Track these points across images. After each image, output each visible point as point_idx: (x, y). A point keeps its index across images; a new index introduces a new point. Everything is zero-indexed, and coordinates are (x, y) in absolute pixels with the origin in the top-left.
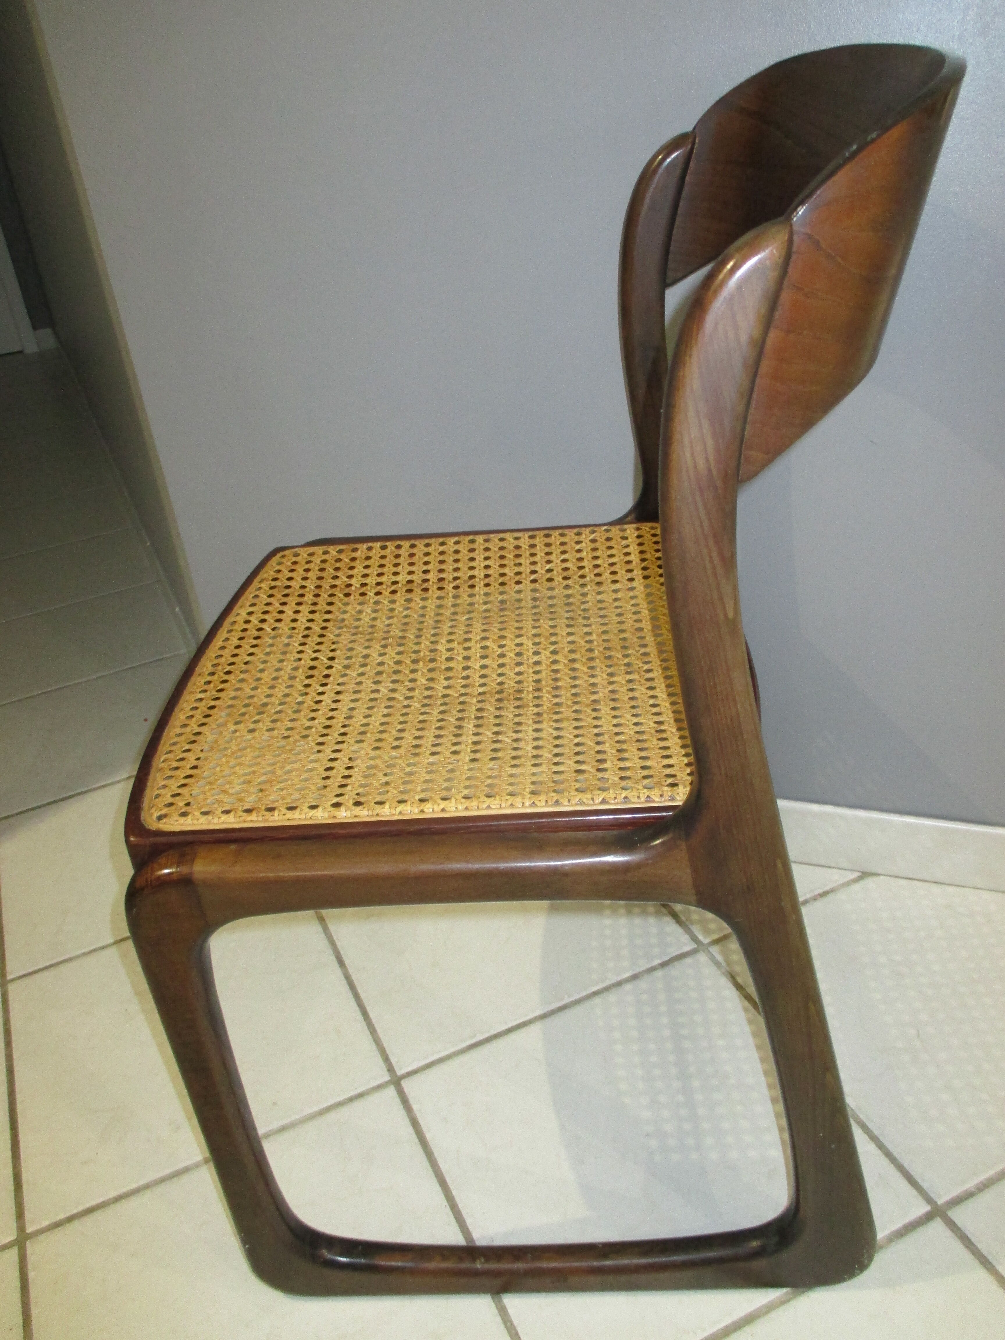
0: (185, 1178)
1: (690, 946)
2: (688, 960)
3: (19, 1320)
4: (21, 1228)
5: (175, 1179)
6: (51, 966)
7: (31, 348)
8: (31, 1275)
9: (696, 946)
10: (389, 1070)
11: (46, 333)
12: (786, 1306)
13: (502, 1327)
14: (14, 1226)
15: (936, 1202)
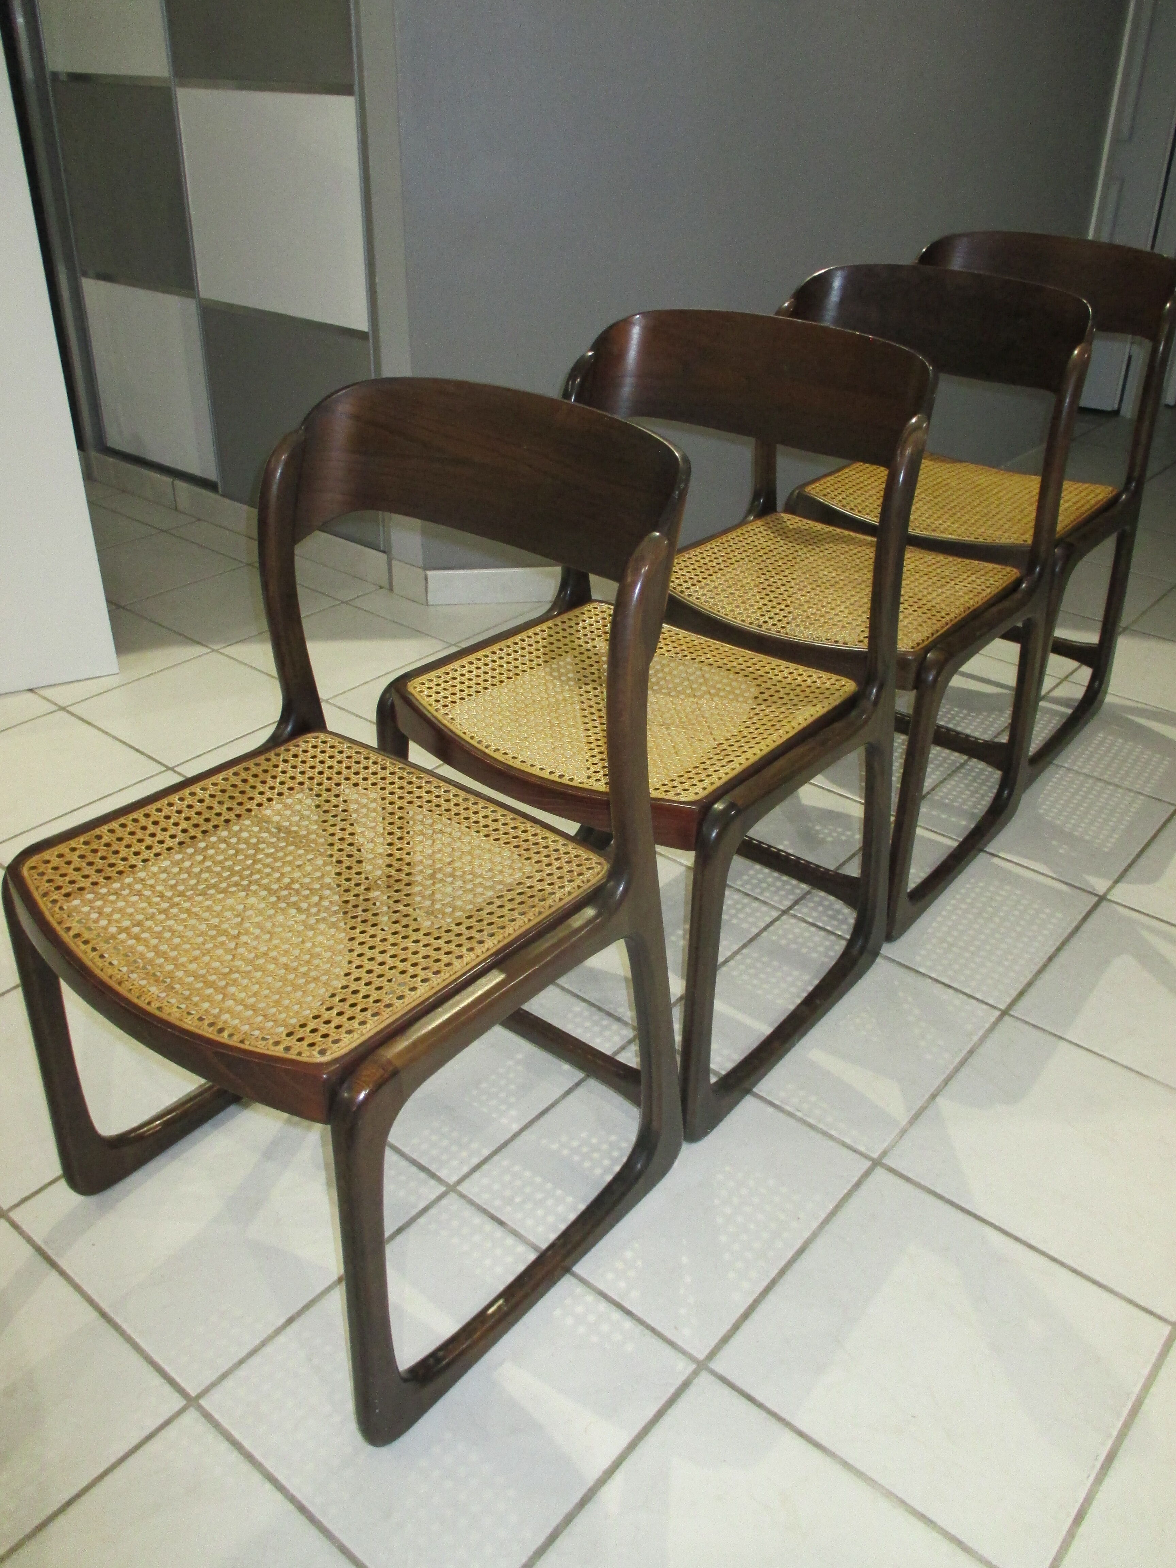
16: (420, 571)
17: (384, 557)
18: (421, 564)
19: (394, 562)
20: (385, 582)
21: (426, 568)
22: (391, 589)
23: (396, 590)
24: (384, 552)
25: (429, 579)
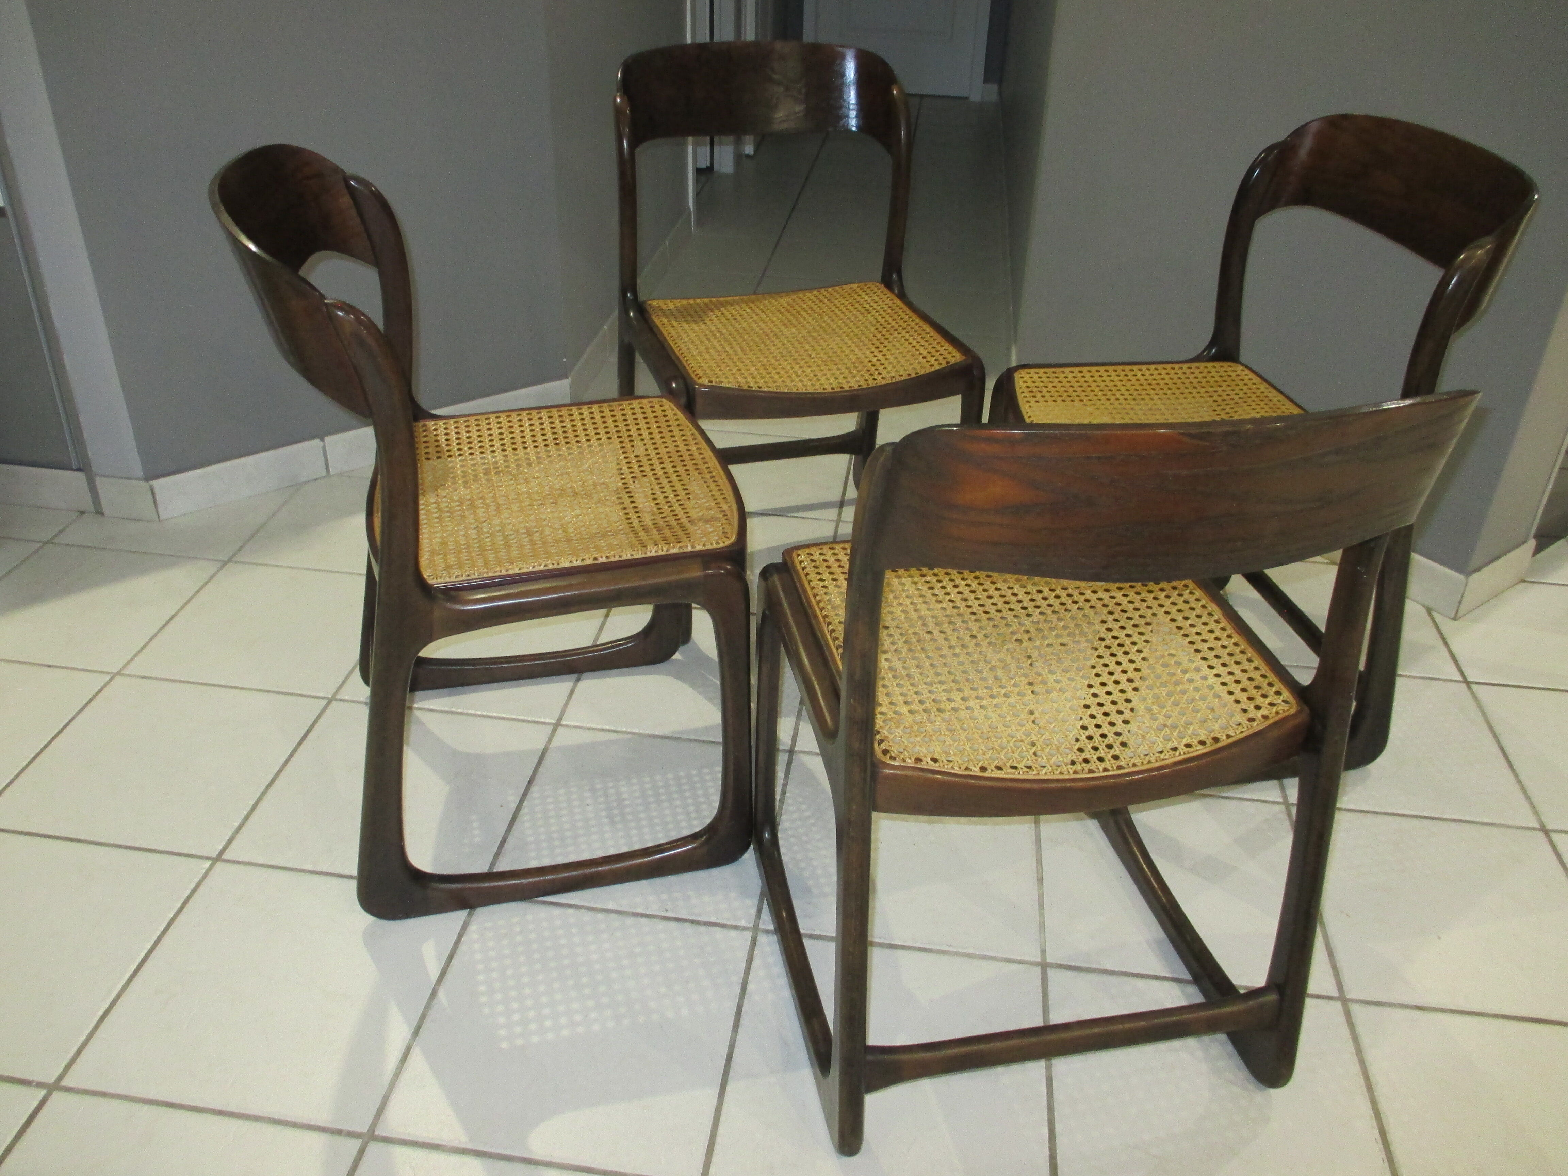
7: (976, 97)
16: (143, 483)
17: (81, 476)
18: (140, 474)
19: (98, 481)
20: (88, 505)
21: (148, 478)
22: (99, 512)
23: (106, 511)
24: (79, 470)
25: (157, 491)
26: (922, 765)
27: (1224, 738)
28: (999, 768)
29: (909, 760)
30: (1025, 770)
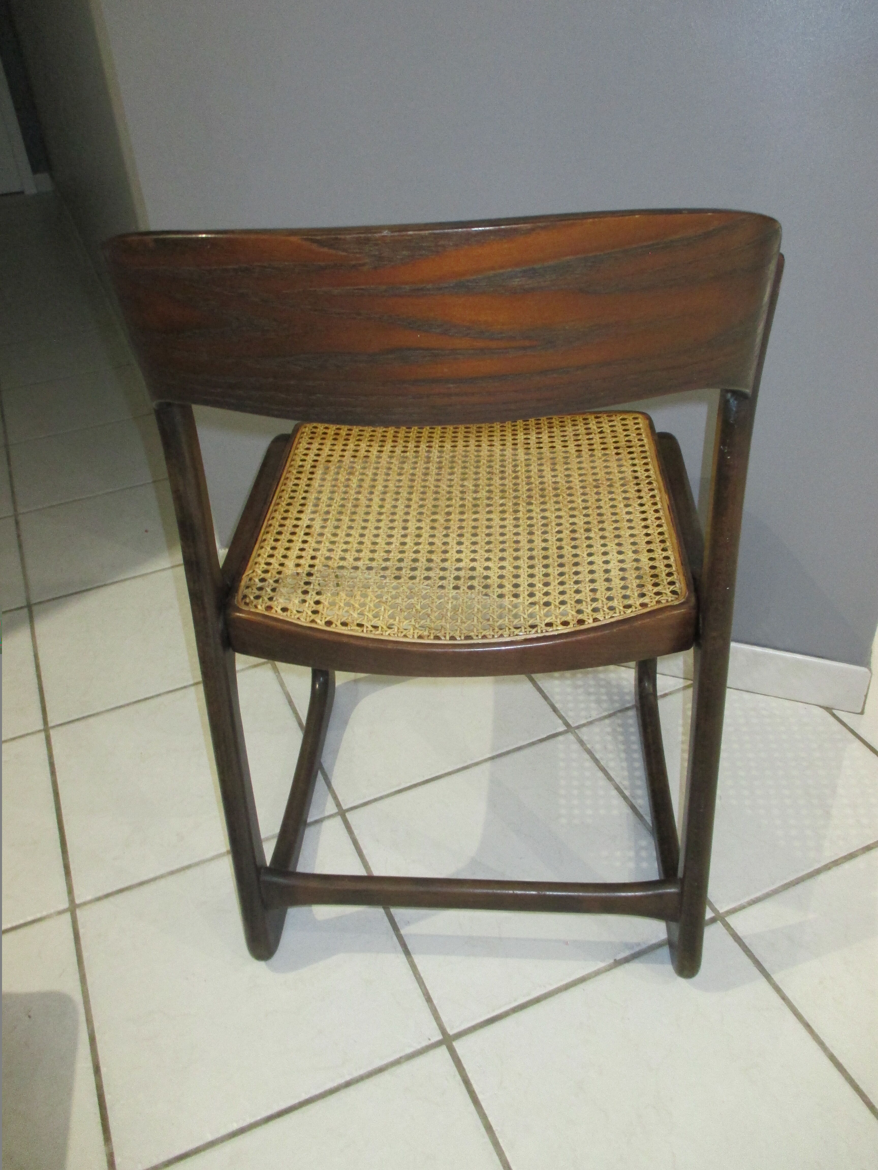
0: (189, 872)
1: (562, 728)
2: (561, 738)
3: (75, 959)
4: (72, 899)
5: (182, 873)
6: (83, 718)
7: (31, 190)
8: (81, 931)
9: (566, 728)
10: (337, 806)
11: (44, 177)
12: (608, 973)
13: (413, 978)
14: (67, 899)
15: (718, 911)
26: (272, 614)
27: (591, 621)
28: (344, 624)
29: (259, 607)
30: (370, 628)
